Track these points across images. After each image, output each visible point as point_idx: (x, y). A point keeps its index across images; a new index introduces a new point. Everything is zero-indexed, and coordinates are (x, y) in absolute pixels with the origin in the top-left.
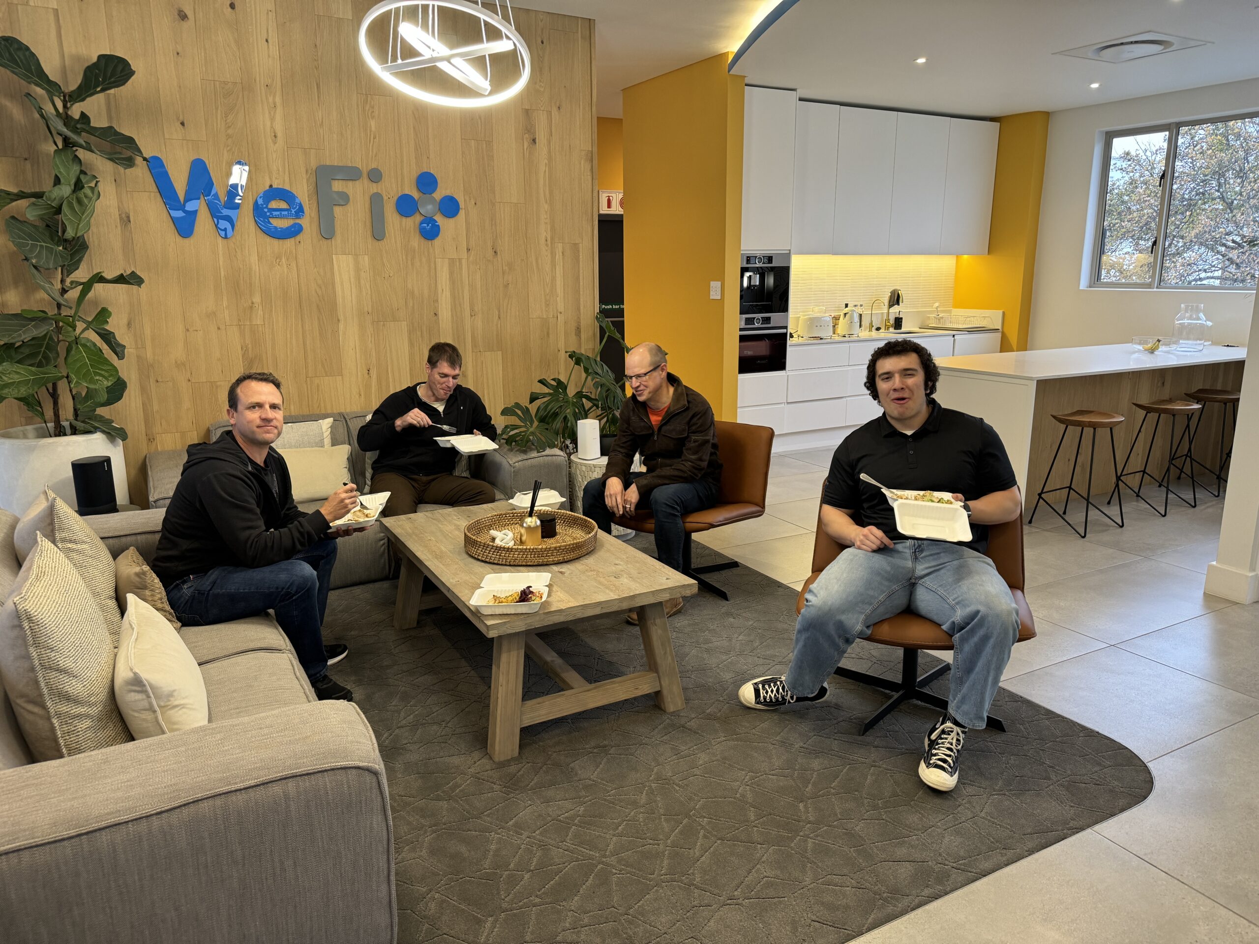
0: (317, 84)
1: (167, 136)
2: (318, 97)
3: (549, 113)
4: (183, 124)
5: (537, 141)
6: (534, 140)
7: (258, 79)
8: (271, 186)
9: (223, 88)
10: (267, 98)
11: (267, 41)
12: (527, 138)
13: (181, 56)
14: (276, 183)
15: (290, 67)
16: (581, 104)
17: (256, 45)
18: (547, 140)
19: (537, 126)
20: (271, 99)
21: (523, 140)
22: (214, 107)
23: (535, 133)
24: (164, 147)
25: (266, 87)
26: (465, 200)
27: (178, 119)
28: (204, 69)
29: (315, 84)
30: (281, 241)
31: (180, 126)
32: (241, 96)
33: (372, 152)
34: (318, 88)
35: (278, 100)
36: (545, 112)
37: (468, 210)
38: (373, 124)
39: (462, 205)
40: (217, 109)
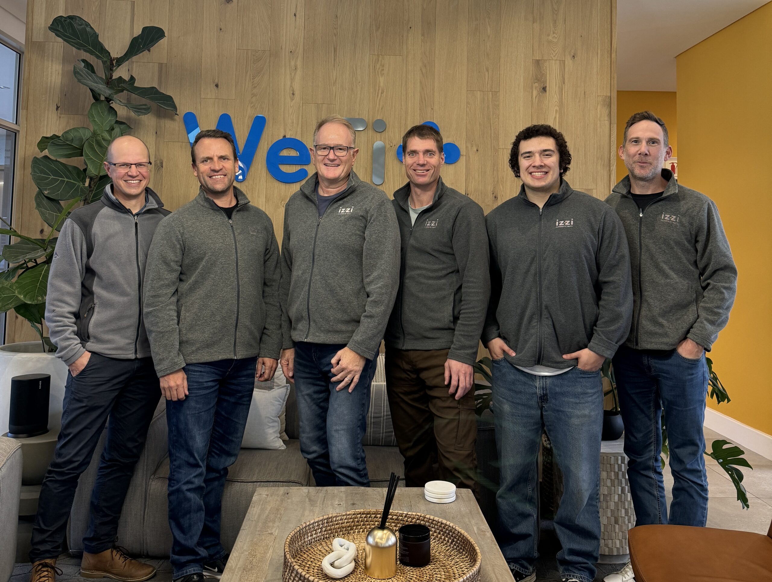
0: (335, 49)
1: (202, 96)
2: (334, 60)
3: (563, 63)
4: (217, 86)
5: (548, 89)
6: (544, 89)
7: (284, 47)
8: (285, 136)
9: (254, 55)
10: (290, 62)
11: (295, 15)
12: (536, 87)
13: (223, 31)
14: (289, 134)
15: (312, 35)
16: (599, 52)
17: (285, 19)
18: (559, 87)
19: (548, 76)
20: (293, 63)
21: (532, 89)
22: (244, 72)
23: (546, 82)
24: (199, 105)
25: (290, 52)
26: (467, 147)
27: (214, 82)
28: (240, 40)
29: (333, 49)
30: (288, 185)
31: (215, 88)
32: (268, 60)
33: (379, 105)
34: (335, 51)
35: (299, 63)
36: (558, 62)
37: (469, 157)
38: (382, 80)
39: (463, 151)
40: (247, 73)
